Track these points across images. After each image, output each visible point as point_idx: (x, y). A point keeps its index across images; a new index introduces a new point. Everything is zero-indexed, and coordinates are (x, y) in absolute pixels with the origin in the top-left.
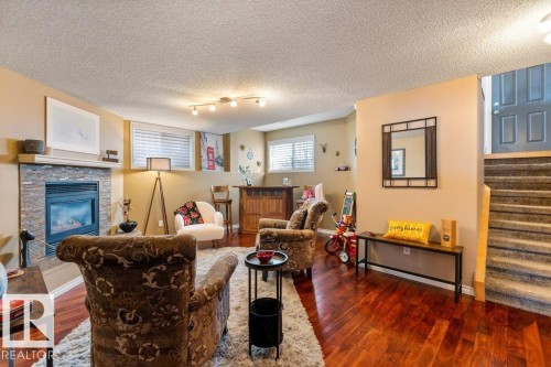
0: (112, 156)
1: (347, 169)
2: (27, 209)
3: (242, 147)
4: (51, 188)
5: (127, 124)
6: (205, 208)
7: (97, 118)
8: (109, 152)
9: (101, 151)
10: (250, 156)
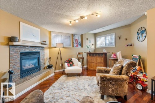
0: (44, 43)
1: (131, 45)
2: (12, 62)
3: (87, 39)
4: (22, 54)
5: (50, 32)
6: (75, 60)
7: (39, 30)
8: (43, 41)
9: (41, 41)
10: (90, 42)
